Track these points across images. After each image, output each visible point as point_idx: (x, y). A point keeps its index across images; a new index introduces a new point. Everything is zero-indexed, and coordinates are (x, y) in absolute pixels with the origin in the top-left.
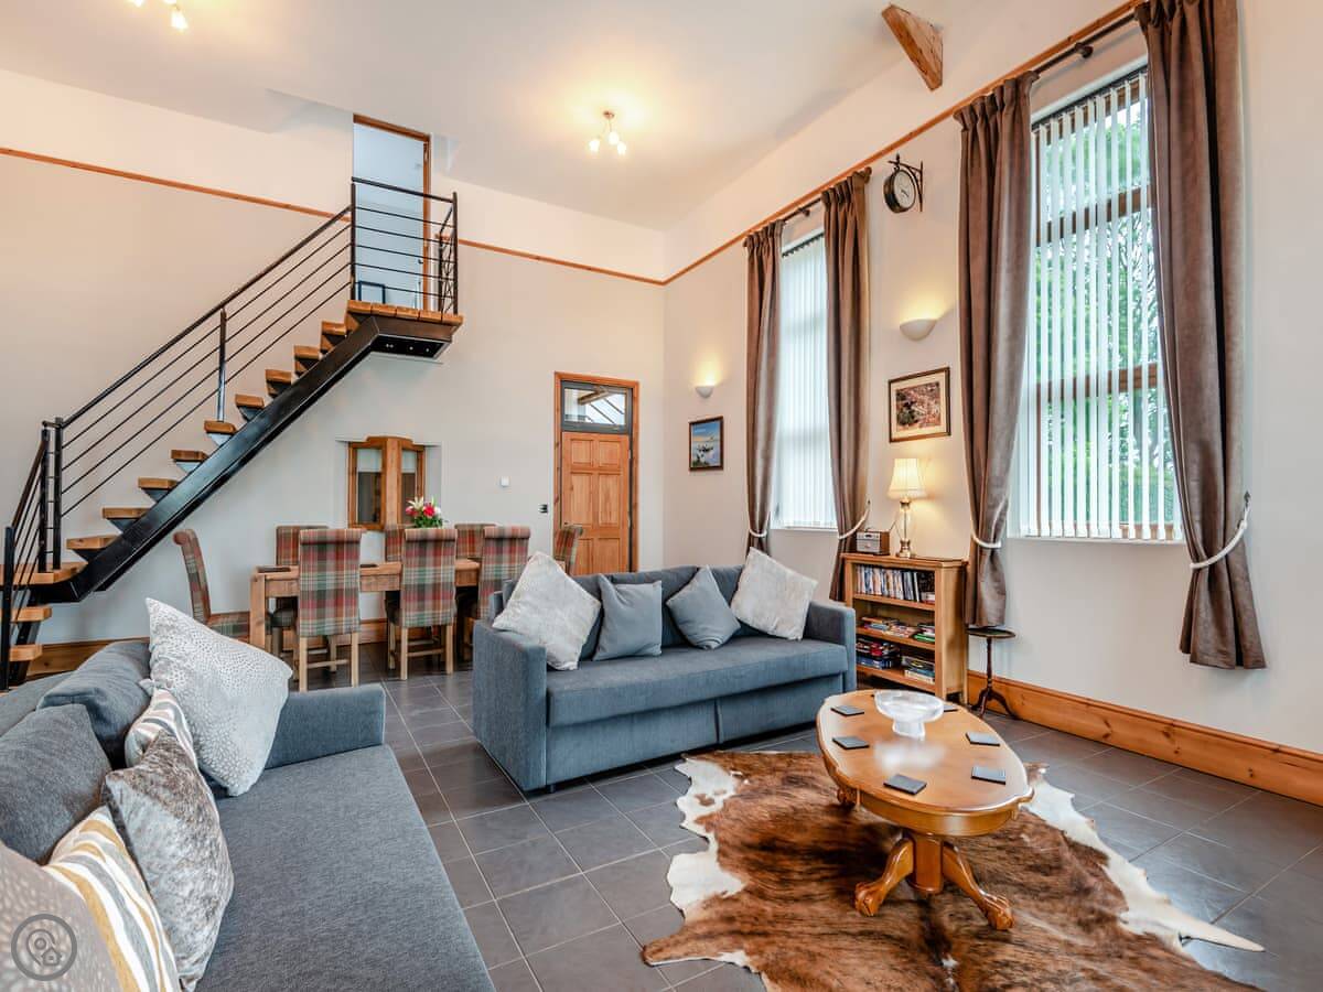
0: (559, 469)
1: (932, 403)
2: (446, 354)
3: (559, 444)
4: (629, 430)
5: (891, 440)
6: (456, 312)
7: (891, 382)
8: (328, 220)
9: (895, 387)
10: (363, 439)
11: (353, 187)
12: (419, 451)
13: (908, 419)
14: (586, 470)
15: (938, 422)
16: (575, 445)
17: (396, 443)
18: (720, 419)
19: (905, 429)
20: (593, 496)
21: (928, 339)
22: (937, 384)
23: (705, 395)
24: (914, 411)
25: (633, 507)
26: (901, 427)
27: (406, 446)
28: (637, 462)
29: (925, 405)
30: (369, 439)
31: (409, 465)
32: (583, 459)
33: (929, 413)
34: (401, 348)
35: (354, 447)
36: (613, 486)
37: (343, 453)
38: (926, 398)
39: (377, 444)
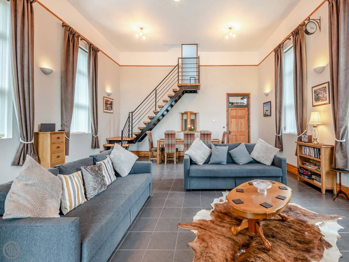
0: (228, 117)
1: (324, 93)
2: (199, 92)
3: (227, 111)
4: (248, 106)
5: (313, 106)
6: (199, 83)
7: (312, 88)
8: (174, 67)
9: (314, 89)
10: (183, 112)
11: (178, 60)
12: (195, 114)
13: (317, 99)
14: (235, 117)
15: (326, 100)
16: (232, 111)
17: (189, 113)
18: (270, 102)
19: (317, 102)
20: (237, 124)
21: (323, 73)
22: (326, 87)
23: (267, 95)
24: (319, 96)
25: (249, 127)
26: (315, 102)
27: (192, 113)
28: (250, 115)
29: (322, 94)
30: (185, 112)
31: (193, 117)
32: (234, 114)
33: (324, 97)
34: (191, 92)
35: (182, 114)
36: (243, 121)
37: (180, 115)
38: (322, 92)
39: (186, 113)
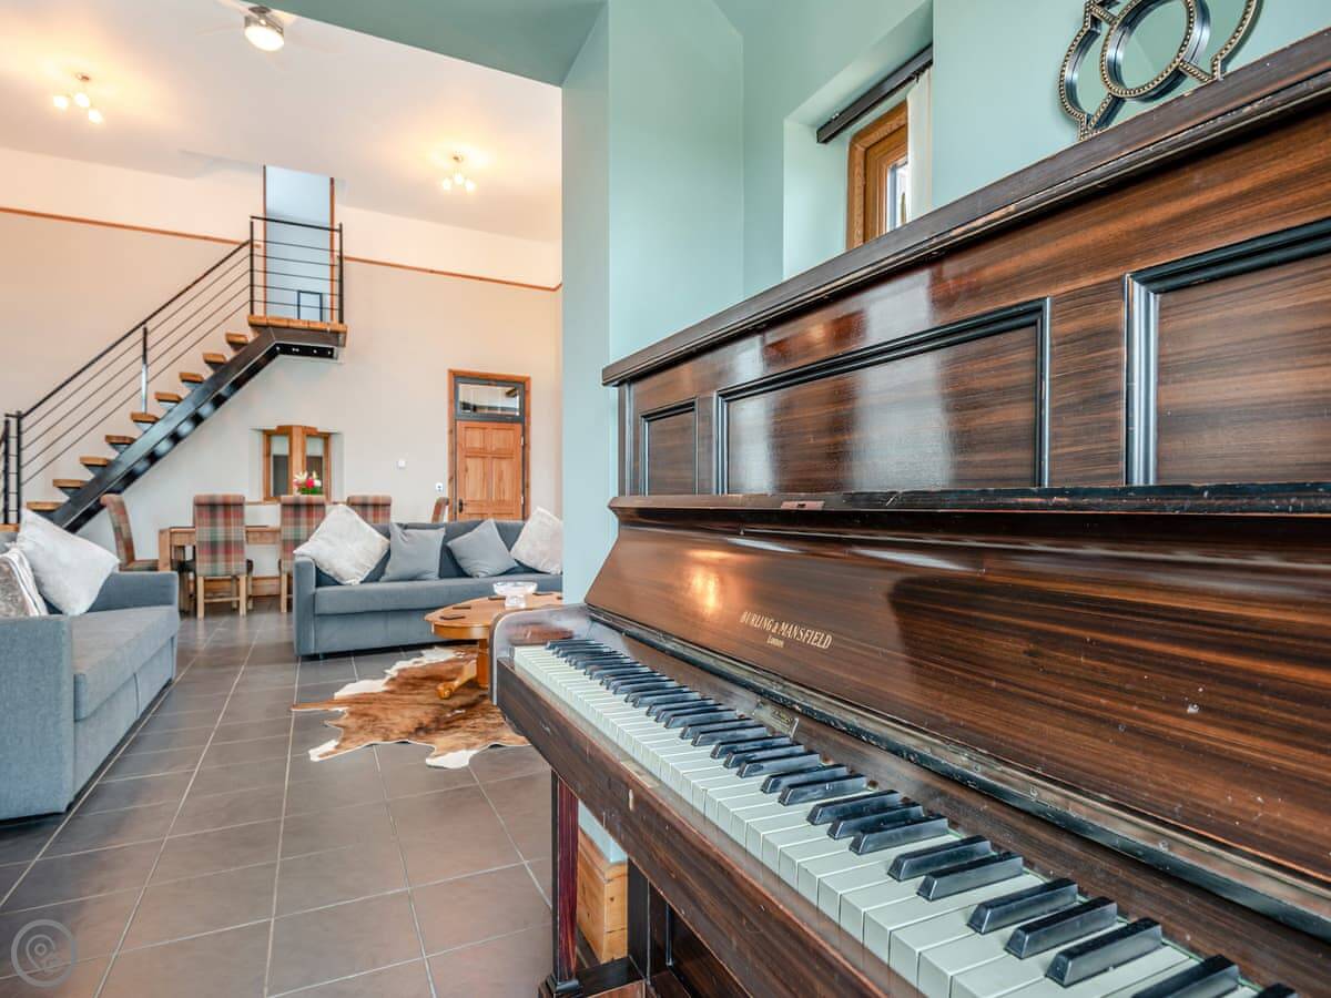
0: (453, 453)
2: (343, 354)
3: (453, 432)
4: (521, 420)
6: (341, 321)
10: (274, 427)
11: (252, 223)
12: (326, 437)
14: (481, 454)
16: (469, 432)
17: (300, 430)
20: (486, 477)
25: (525, 487)
27: (310, 433)
28: (529, 448)
30: (280, 428)
31: (315, 448)
32: (477, 444)
34: (306, 352)
35: (268, 434)
36: (508, 469)
37: (259, 439)
39: (285, 431)
